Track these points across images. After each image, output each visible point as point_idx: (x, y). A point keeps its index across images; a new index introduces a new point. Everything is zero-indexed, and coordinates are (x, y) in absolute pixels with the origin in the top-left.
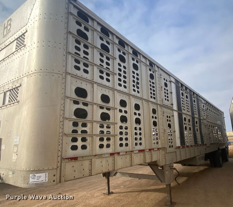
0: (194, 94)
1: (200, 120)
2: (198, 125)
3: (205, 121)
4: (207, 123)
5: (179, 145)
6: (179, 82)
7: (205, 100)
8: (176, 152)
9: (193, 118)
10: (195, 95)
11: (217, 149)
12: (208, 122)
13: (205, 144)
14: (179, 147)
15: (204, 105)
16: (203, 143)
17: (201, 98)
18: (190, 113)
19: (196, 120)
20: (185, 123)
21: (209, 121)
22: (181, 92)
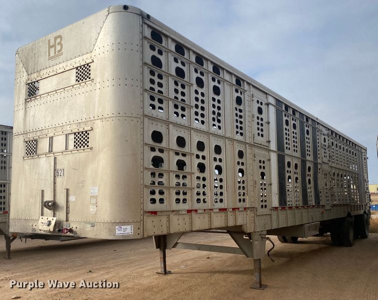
0: (307, 121)
1: (316, 164)
2: (312, 173)
3: (325, 167)
4: (330, 169)
5: (277, 205)
6: (282, 102)
7: (329, 129)
8: (271, 215)
9: (304, 162)
10: (310, 122)
11: (346, 216)
12: (331, 167)
13: (323, 206)
14: (276, 208)
15: (326, 137)
16: (319, 203)
17: (321, 125)
18: (298, 154)
19: (308, 165)
20: (288, 171)
21: (333, 165)
22: (285, 118)
